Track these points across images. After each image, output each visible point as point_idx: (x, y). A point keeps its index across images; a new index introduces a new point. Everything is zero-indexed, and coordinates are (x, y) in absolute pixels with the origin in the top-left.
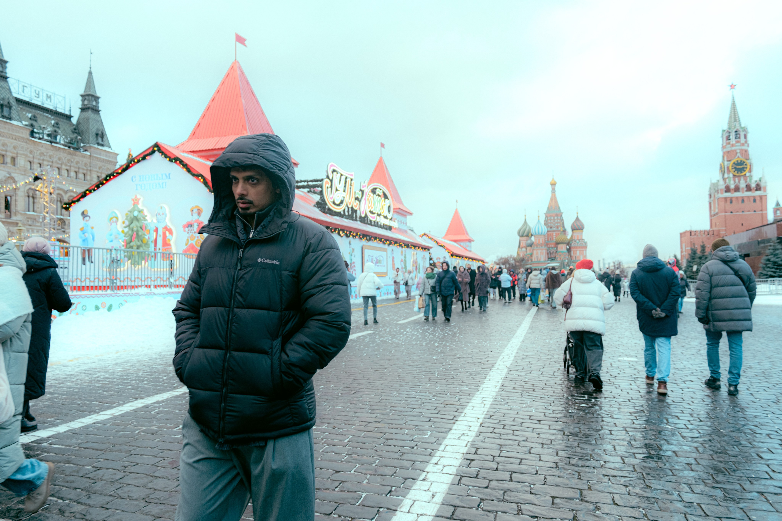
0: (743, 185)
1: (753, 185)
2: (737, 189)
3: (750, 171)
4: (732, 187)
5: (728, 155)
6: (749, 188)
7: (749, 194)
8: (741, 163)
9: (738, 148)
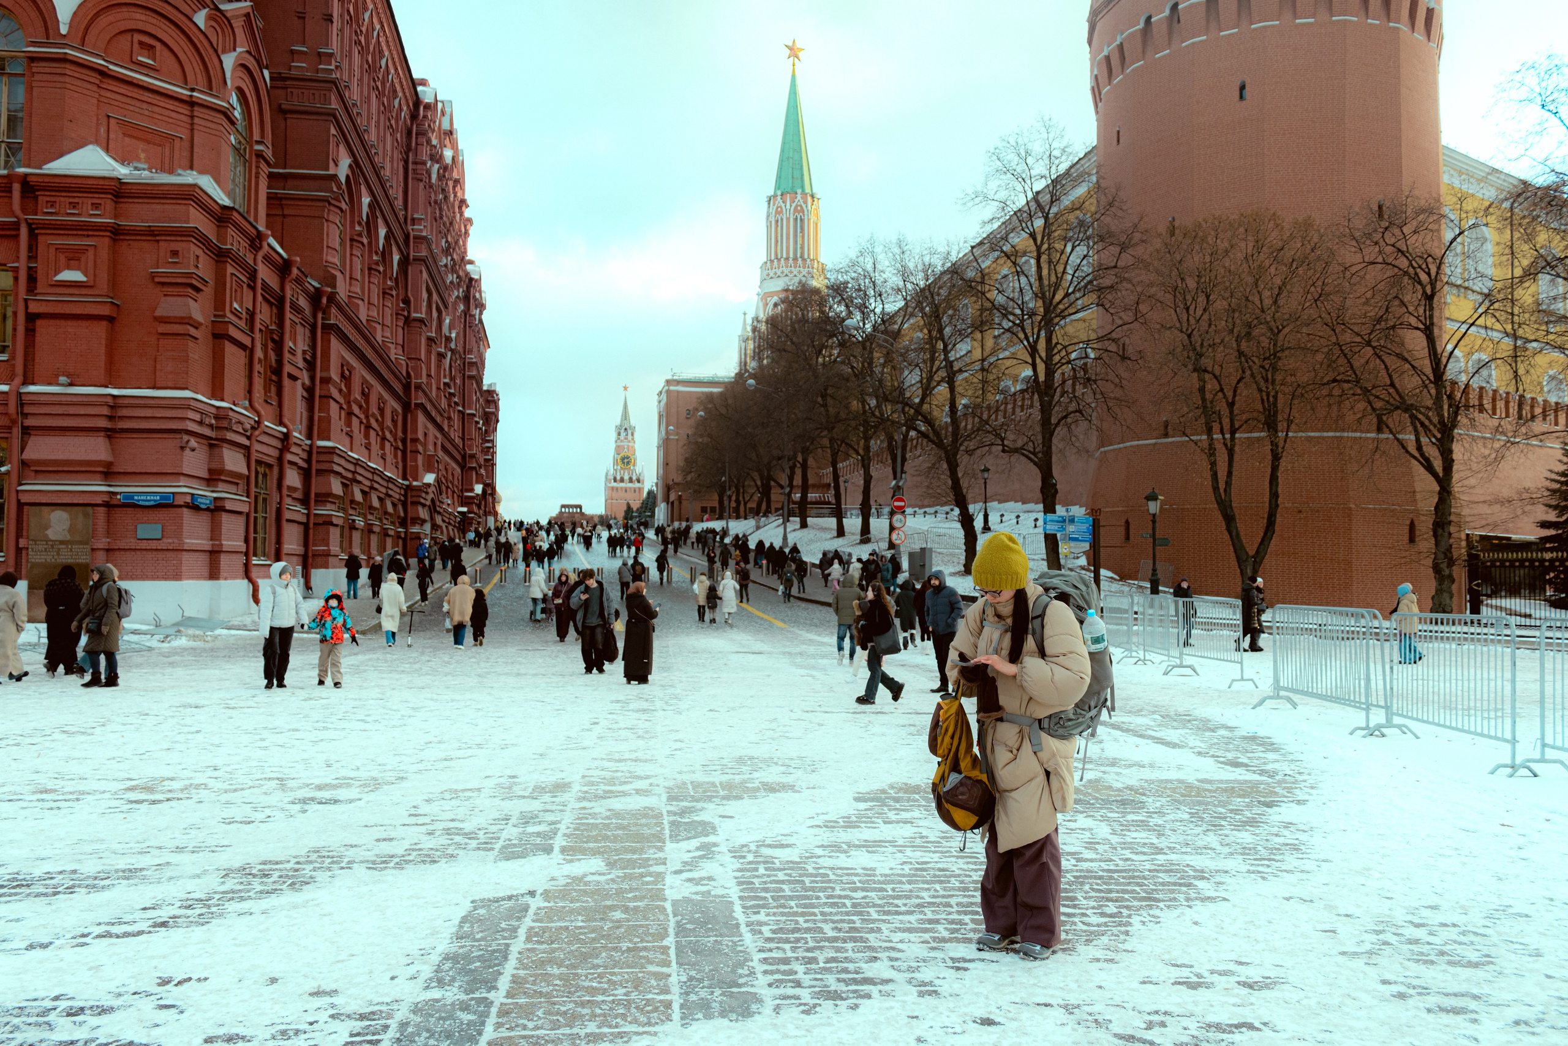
0: (626, 477)
1: (634, 478)
2: (622, 480)
3: (634, 465)
4: (618, 478)
5: (618, 449)
6: (631, 480)
7: (630, 485)
8: (628, 457)
9: (625, 444)
